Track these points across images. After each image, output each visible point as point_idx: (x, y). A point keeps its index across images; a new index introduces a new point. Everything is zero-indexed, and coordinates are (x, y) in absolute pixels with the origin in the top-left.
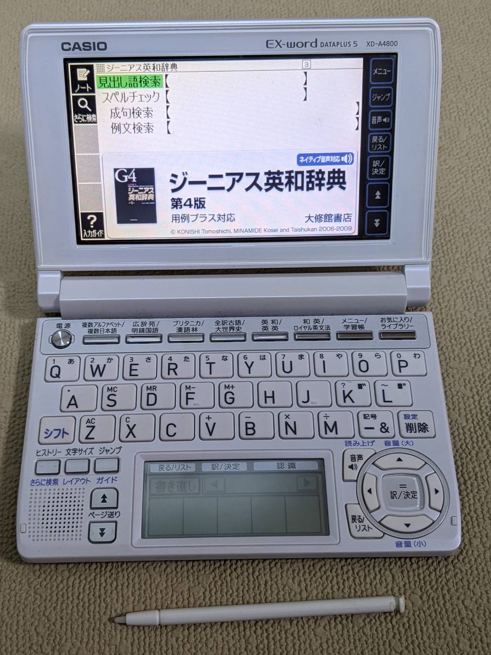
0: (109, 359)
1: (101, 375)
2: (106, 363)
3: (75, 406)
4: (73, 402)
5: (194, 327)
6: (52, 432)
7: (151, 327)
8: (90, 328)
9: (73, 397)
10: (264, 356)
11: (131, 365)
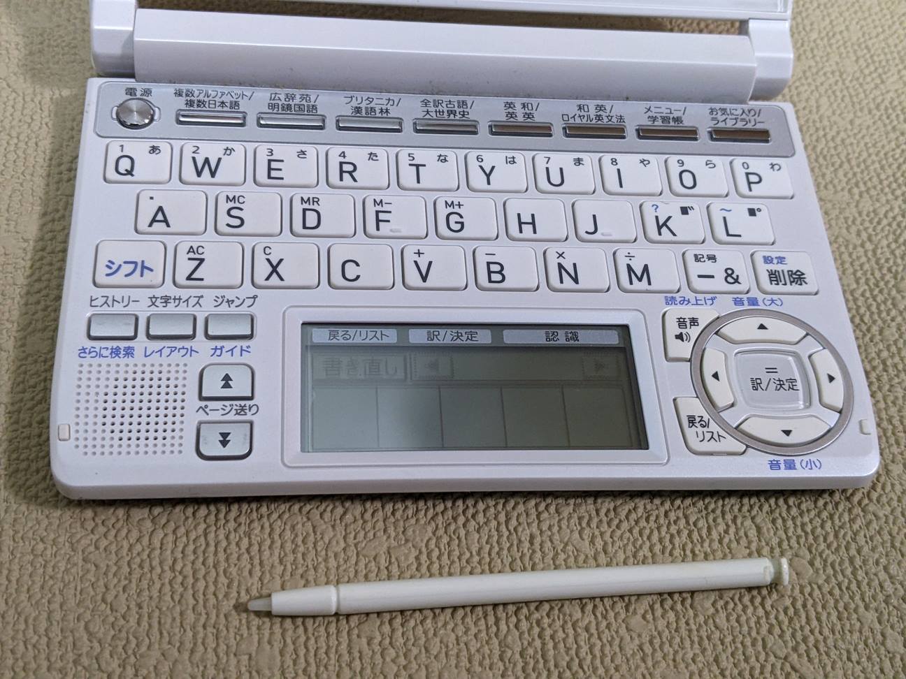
0: (227, 149)
1: (213, 174)
2: (221, 156)
3: (164, 224)
4: (160, 216)
5: (384, 107)
6: (120, 266)
7: (304, 102)
8: (189, 99)
9: (160, 209)
10: (513, 158)
11: (270, 161)
